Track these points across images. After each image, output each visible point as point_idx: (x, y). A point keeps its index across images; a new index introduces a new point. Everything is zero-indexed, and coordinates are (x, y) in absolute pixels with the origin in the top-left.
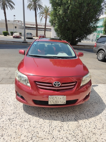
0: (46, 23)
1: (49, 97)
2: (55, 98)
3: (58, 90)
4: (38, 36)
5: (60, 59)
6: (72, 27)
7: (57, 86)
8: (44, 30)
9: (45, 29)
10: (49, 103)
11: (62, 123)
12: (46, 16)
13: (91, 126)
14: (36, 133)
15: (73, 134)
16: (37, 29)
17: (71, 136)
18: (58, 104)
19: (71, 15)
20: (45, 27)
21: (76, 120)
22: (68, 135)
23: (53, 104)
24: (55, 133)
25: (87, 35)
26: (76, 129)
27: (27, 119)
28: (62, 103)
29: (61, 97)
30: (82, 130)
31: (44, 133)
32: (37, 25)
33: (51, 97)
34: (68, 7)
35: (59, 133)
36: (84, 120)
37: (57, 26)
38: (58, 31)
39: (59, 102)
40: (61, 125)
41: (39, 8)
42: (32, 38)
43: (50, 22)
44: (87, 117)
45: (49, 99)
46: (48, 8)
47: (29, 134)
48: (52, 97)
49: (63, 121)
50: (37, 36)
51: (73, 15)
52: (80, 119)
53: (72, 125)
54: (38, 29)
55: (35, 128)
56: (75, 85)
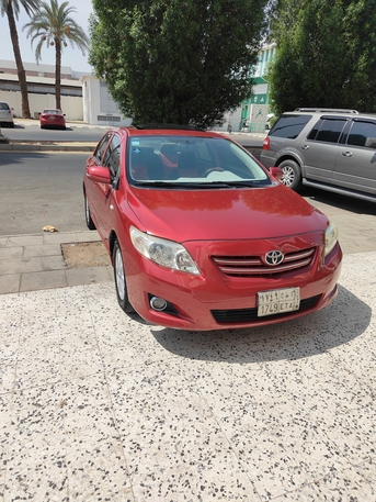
0: (58, 66)
1: (260, 294)
2: (274, 297)
3: (276, 275)
4: (32, 116)
5: (234, 189)
6: (176, 83)
7: (275, 263)
8: (53, 90)
9: (58, 90)
10: (260, 313)
11: (293, 362)
12: (56, 39)
13: (363, 356)
14: (245, 397)
15: (335, 380)
16: (24, 87)
17: (331, 385)
18: (281, 311)
19: (173, 41)
20: (58, 81)
21: (322, 350)
22: (326, 386)
23: (269, 313)
24: (292, 386)
25: (223, 111)
26: (335, 369)
27: (196, 370)
28: (291, 309)
29: (289, 291)
30: (348, 368)
31: (266, 391)
32: (22, 73)
33: (264, 294)
34: (159, 13)
35: (300, 385)
36: (341, 347)
37: (122, 78)
38: (125, 96)
39: (284, 306)
40: (294, 368)
41: (25, 6)
42: (10, 125)
43: (94, 64)
44: (342, 339)
45: (260, 300)
46: (64, 5)
47: (230, 403)
48: (267, 293)
49: (293, 357)
50: (27, 115)
51: (179, 41)
52: (331, 346)
53: (319, 361)
54: (29, 89)
55: (235, 388)
56: (311, 256)
